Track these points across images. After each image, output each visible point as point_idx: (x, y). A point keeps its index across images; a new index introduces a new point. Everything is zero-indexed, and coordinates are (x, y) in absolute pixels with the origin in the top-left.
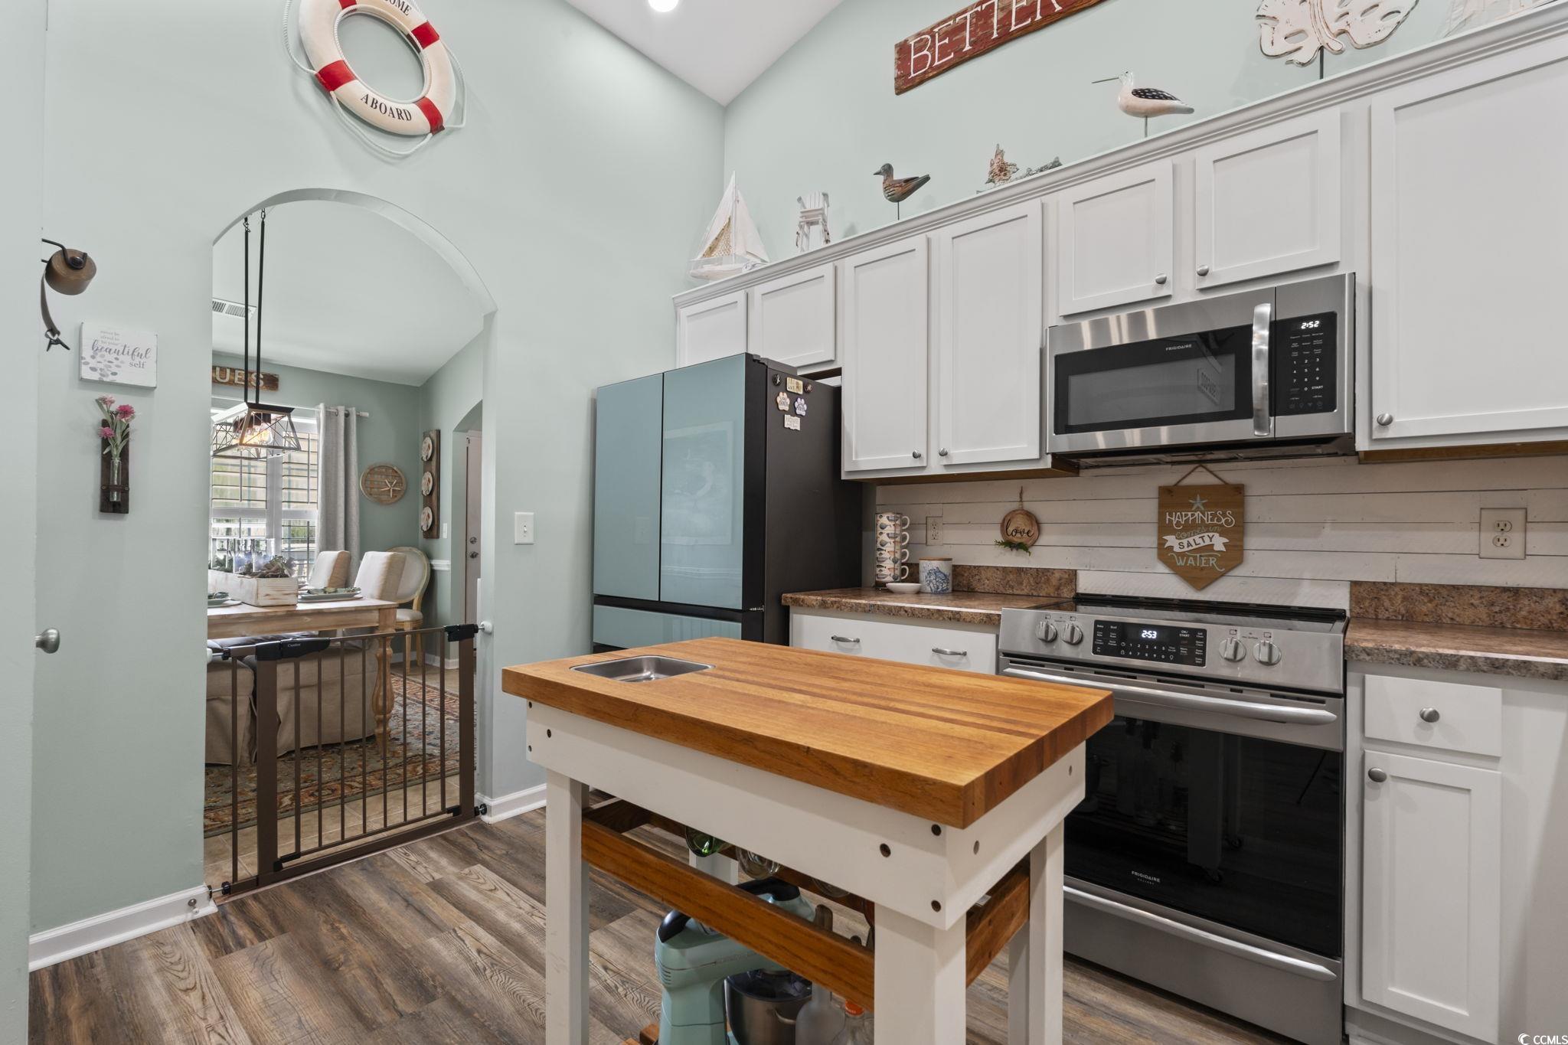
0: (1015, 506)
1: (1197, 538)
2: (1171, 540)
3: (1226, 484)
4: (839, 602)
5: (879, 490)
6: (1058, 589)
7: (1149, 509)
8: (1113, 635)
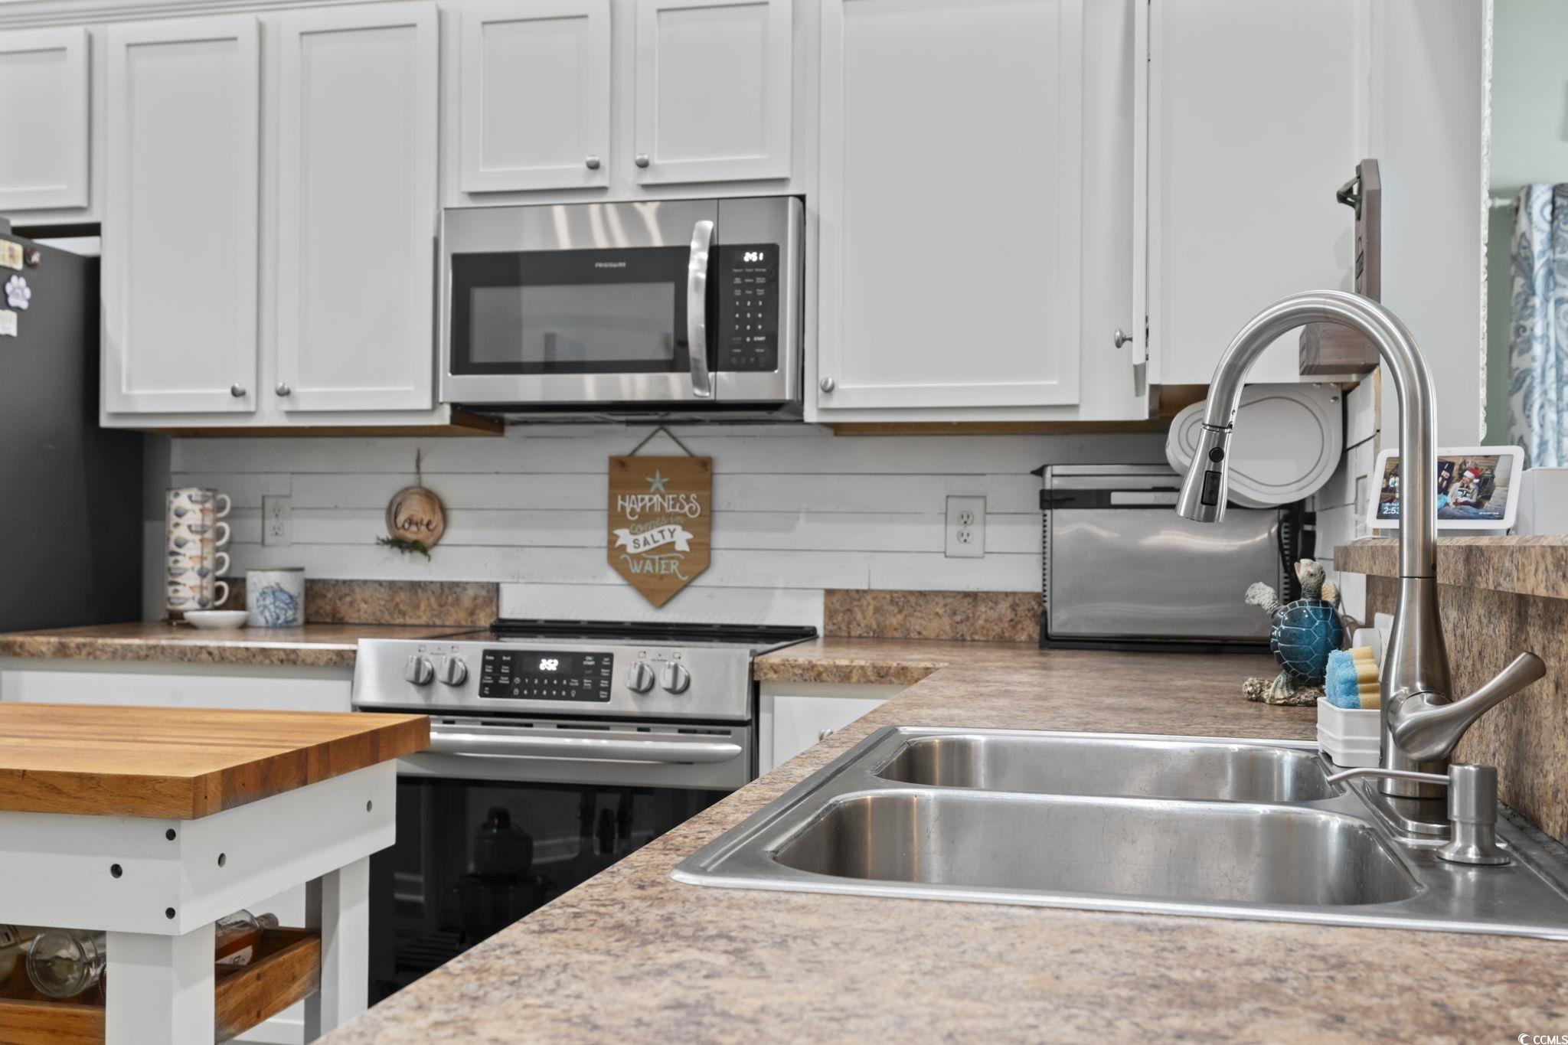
0: (409, 480)
2: (624, 536)
3: (691, 456)
4: (91, 645)
5: (177, 446)
6: (472, 613)
7: (600, 485)
8: (505, 669)
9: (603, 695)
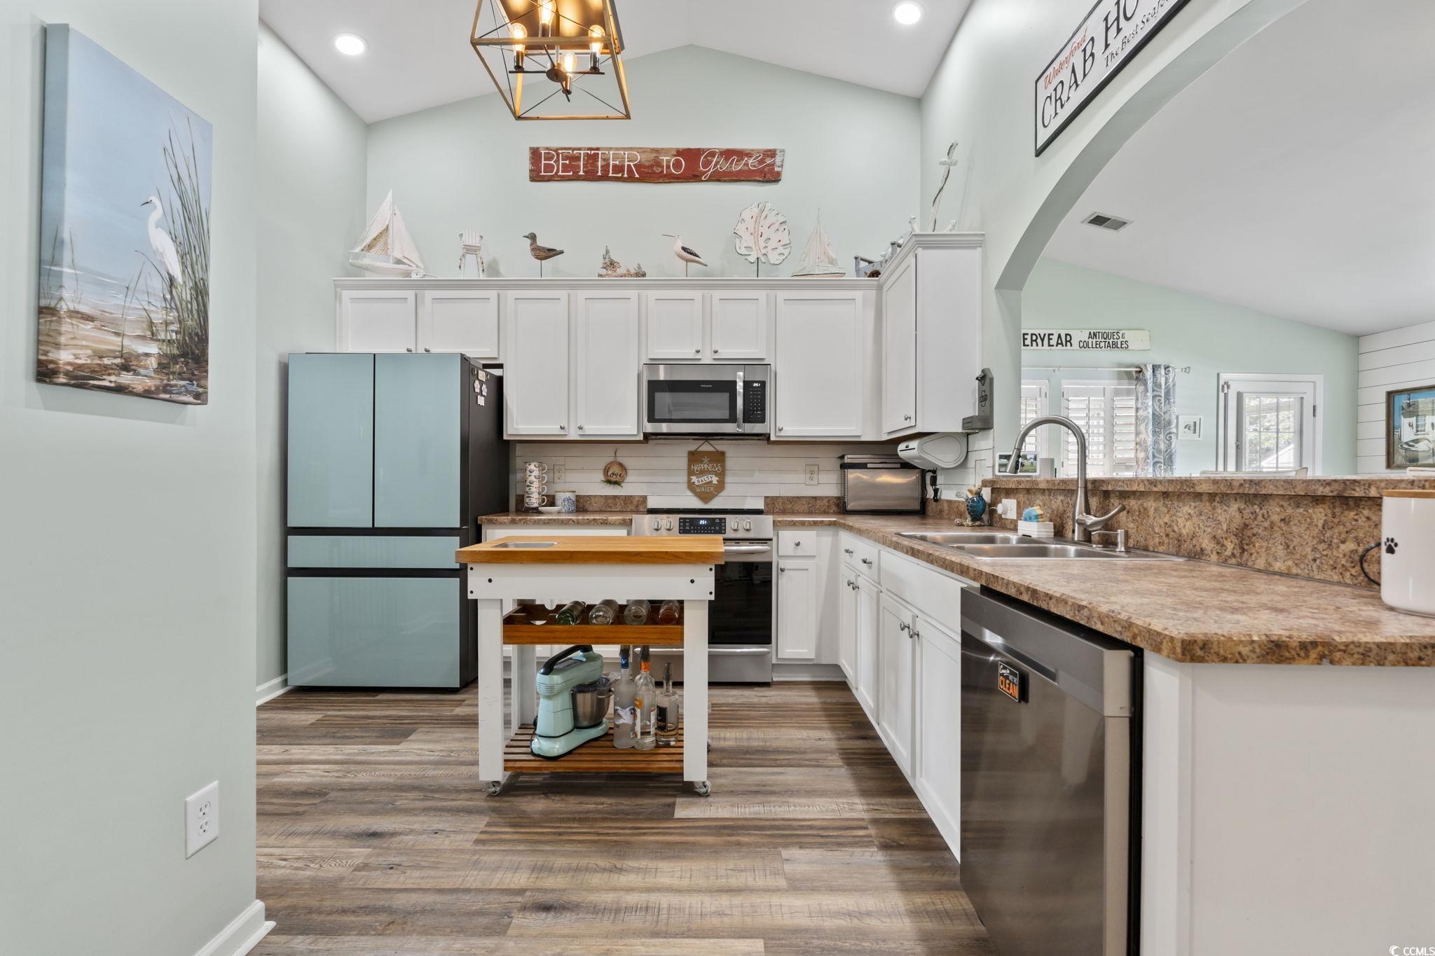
0: (612, 459)
1: (705, 477)
2: (694, 479)
3: (718, 451)
4: (525, 519)
5: (518, 446)
6: (637, 507)
7: (683, 462)
8: (687, 524)
9: (723, 532)
